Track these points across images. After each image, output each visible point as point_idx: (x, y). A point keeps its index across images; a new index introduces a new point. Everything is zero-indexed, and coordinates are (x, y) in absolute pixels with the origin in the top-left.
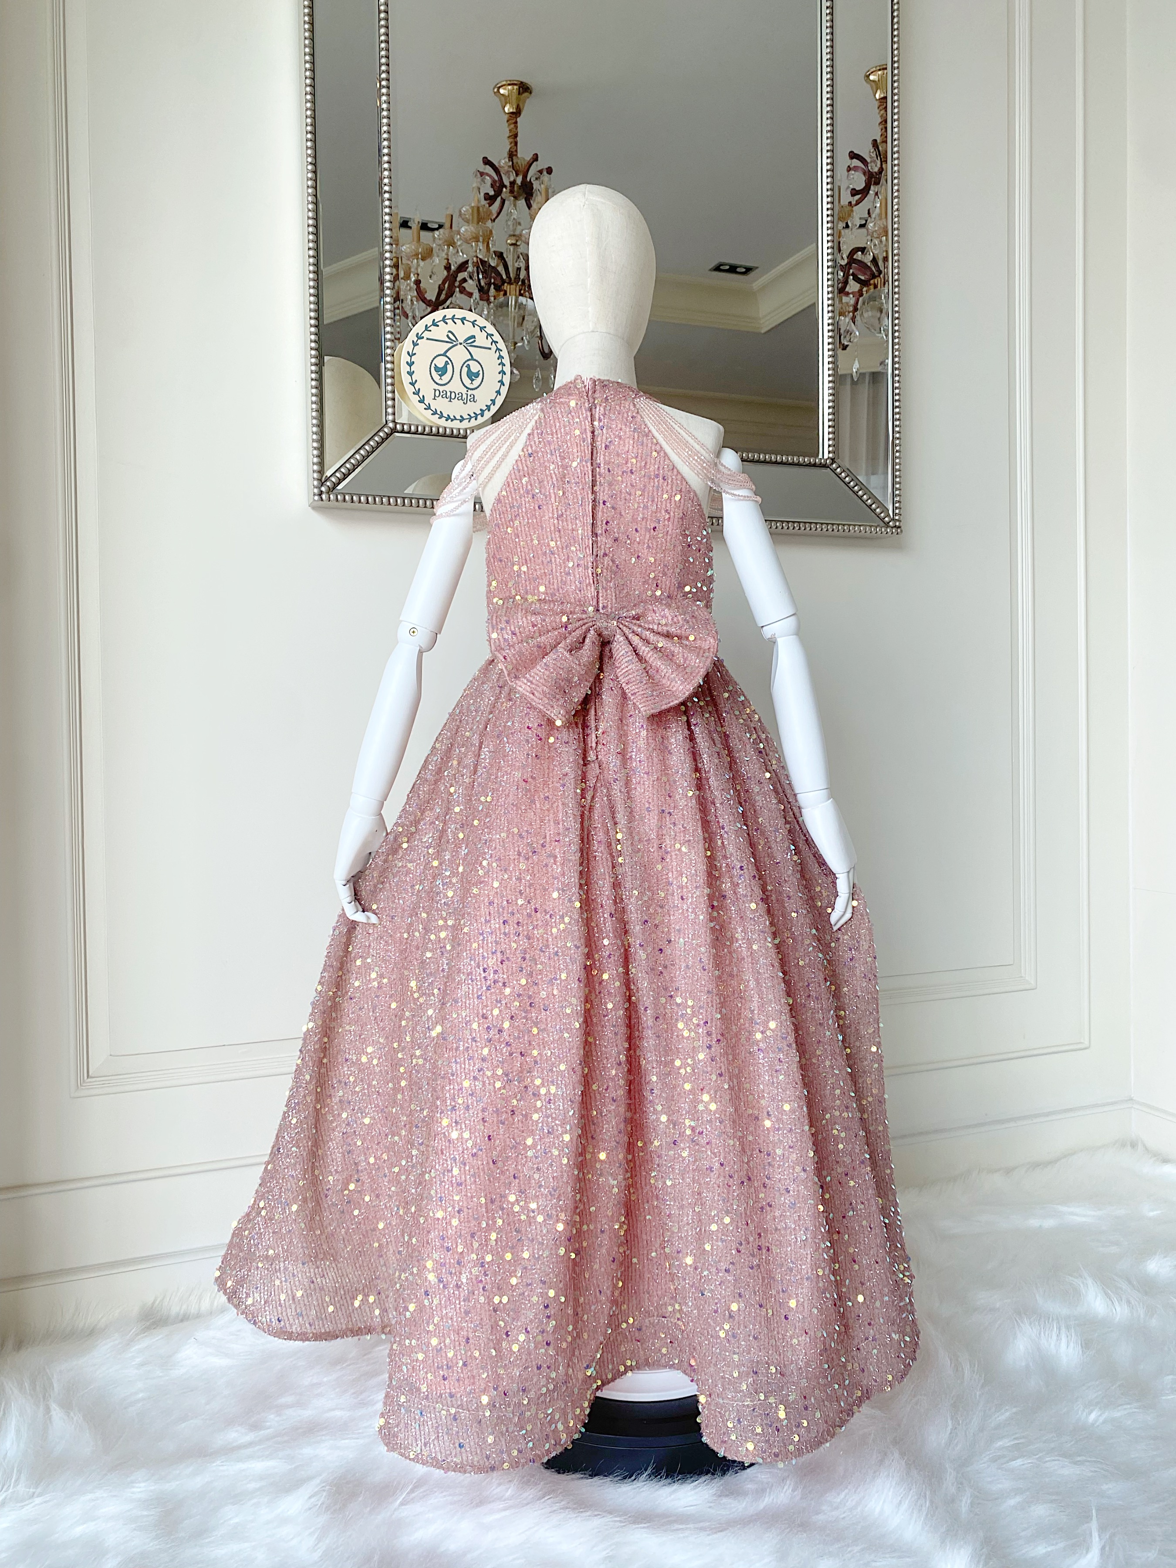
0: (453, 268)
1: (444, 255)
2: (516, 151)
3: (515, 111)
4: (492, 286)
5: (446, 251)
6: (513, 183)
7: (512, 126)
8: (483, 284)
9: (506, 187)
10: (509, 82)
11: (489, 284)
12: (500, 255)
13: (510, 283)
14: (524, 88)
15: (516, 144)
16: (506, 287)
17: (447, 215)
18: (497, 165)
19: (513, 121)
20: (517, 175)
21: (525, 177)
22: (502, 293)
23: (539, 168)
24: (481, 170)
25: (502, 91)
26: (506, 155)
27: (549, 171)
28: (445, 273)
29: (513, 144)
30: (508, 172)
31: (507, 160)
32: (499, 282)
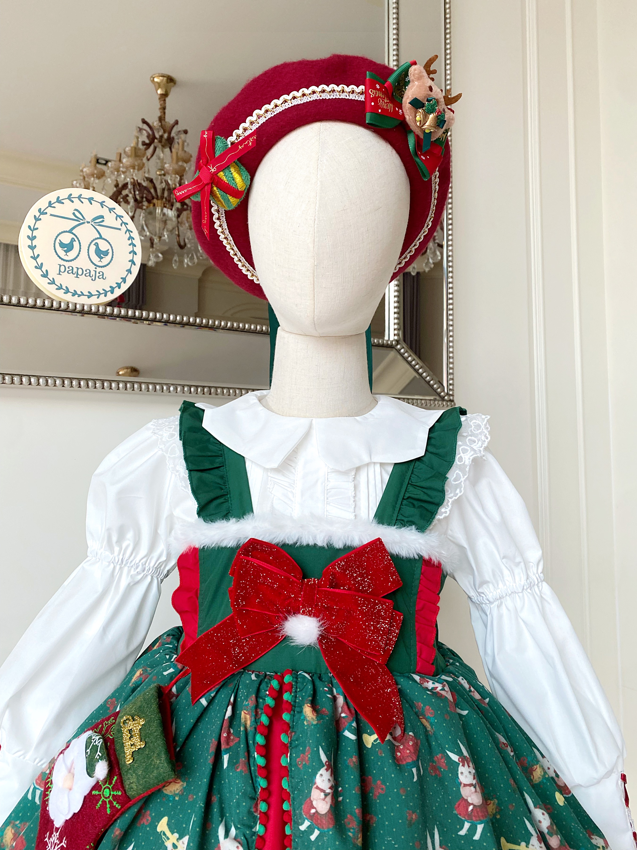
0: (120, 186)
1: (113, 178)
2: (165, 117)
3: (164, 93)
4: (144, 199)
5: (116, 176)
6: (161, 137)
7: (162, 102)
8: (138, 197)
9: (157, 139)
10: (160, 75)
11: (142, 198)
12: (151, 181)
13: (157, 199)
14: (171, 80)
15: (164, 113)
16: (155, 201)
17: (117, 153)
18: (151, 124)
19: (163, 99)
20: (165, 132)
21: (170, 133)
22: (152, 205)
23: (178, 130)
24: (141, 127)
25: (156, 80)
26: (157, 119)
27: (186, 132)
28: (115, 189)
29: (162, 113)
30: (158, 129)
31: (158, 122)
32: (150, 198)
